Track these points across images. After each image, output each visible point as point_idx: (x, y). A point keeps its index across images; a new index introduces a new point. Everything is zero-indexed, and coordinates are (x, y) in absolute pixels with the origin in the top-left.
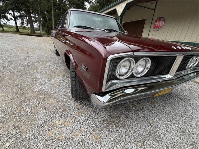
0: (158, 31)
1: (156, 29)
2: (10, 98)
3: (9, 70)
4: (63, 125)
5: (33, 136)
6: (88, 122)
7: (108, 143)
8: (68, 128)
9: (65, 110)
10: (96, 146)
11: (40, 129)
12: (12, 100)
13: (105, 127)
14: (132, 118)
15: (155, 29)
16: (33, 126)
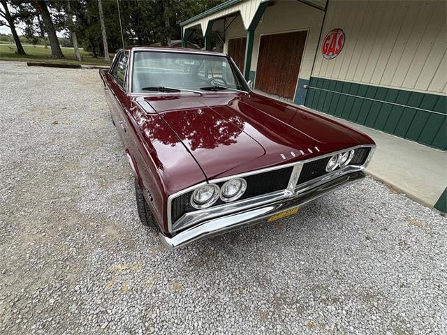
0: (331, 59)
1: (328, 55)
2: (41, 229)
3: (26, 171)
4: (128, 271)
5: (86, 288)
6: (166, 263)
7: (192, 292)
8: (135, 275)
9: (131, 247)
10: (174, 298)
11: (94, 279)
12: (44, 234)
13: (192, 271)
14: (236, 255)
15: (325, 56)
16: (83, 274)
